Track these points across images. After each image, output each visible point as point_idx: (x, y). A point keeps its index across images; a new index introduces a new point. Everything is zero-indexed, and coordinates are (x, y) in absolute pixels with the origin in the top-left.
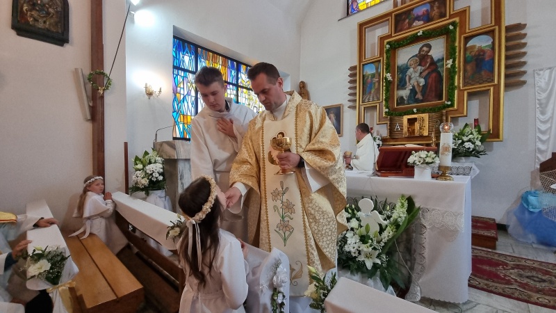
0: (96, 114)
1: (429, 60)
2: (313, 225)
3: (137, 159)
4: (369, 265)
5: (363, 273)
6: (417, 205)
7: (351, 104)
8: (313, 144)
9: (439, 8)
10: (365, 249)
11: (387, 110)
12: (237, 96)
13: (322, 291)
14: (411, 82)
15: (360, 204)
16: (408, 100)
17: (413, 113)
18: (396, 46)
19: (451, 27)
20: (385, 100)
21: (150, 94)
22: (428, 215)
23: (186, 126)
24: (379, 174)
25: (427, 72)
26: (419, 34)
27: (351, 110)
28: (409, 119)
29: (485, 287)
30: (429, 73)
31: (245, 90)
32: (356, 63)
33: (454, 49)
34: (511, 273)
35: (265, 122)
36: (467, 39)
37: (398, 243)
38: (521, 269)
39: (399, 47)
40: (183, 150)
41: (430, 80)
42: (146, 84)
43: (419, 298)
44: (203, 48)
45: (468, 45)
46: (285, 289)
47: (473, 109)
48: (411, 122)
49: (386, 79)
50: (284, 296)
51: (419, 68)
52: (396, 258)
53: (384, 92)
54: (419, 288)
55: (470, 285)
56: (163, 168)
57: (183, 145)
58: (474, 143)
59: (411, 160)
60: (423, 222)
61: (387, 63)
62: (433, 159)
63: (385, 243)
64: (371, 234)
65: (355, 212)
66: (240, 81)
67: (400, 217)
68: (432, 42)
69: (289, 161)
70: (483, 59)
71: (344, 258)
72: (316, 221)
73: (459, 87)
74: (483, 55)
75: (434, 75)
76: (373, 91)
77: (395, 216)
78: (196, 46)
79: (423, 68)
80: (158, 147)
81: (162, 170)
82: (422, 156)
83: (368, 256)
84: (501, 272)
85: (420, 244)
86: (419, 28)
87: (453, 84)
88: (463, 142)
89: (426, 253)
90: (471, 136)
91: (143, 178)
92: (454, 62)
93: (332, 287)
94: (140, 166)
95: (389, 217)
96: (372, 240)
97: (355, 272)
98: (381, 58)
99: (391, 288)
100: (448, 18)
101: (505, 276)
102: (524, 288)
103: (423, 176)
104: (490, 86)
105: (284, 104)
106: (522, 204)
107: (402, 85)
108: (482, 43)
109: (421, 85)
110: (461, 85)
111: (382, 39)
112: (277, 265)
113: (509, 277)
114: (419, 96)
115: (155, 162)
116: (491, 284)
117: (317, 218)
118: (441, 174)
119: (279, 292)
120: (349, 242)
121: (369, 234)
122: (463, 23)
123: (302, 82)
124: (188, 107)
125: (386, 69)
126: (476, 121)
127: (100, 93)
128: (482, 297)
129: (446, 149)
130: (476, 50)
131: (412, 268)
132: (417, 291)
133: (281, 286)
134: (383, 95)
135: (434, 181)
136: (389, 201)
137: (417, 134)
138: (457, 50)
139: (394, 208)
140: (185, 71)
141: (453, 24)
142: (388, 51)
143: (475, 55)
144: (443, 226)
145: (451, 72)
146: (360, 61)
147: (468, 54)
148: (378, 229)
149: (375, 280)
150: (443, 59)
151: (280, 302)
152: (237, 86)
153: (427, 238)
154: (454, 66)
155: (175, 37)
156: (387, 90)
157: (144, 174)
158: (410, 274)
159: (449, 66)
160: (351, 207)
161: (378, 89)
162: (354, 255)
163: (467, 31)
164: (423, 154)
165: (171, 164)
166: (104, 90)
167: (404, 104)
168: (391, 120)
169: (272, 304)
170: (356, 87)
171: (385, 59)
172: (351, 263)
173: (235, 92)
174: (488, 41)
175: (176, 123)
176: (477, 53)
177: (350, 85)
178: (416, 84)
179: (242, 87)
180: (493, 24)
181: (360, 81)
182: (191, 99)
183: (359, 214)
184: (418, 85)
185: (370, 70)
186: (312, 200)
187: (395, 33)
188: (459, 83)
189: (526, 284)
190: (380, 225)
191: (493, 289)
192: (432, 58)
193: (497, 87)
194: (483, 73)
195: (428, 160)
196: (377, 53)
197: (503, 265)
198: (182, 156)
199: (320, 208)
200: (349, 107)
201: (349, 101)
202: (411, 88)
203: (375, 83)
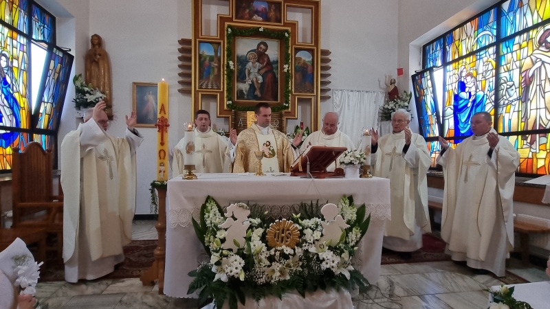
1: (266, 59)
9: (275, 11)
14: (251, 76)
16: (248, 95)
18: (237, 33)
19: (286, 35)
20: (227, 90)
26: (260, 30)
30: (266, 72)
32: (190, 36)
33: (287, 56)
41: (267, 79)
49: (228, 66)
51: (258, 64)
53: (226, 82)
61: (229, 49)
70: (307, 72)
73: (292, 92)
74: (307, 68)
75: (270, 75)
76: (211, 77)
79: (261, 65)
87: (288, 88)
98: (222, 42)
100: (282, 24)
104: (311, 96)
107: (242, 78)
109: (260, 82)
111: (222, 20)
114: (258, 93)
122: (294, 34)
123: (96, 35)
125: (228, 56)
126: (302, 124)
130: (302, 62)
134: (224, 85)
138: (290, 57)
141: (287, 31)
142: (229, 36)
143: (302, 67)
145: (287, 77)
146: (196, 36)
147: (297, 63)
156: (230, 80)
159: (286, 70)
161: (218, 77)
163: (297, 43)
167: (244, 99)
168: (235, 115)
170: (190, 66)
171: (226, 43)
174: (309, 57)
176: (303, 65)
177: (179, 62)
178: (255, 80)
180: (313, 44)
181: (196, 61)
184: (257, 81)
185: (208, 51)
187: (236, 18)
192: (268, 58)
193: (316, 98)
194: (307, 83)
196: (216, 34)
200: (179, 91)
201: (179, 82)
202: (250, 83)
203: (213, 68)
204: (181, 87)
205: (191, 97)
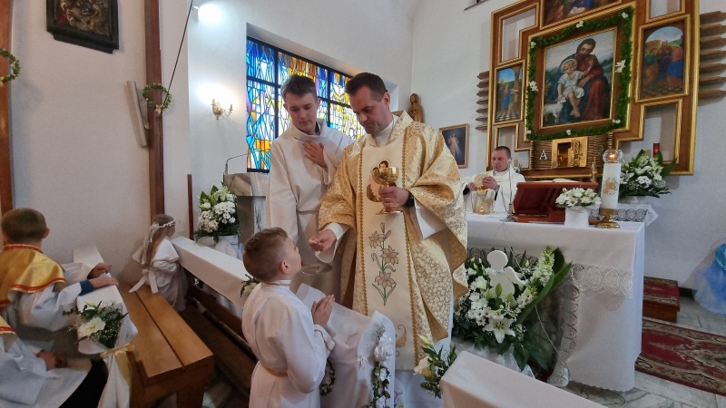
0: (153, 140)
1: (591, 62)
2: (422, 280)
3: (203, 195)
4: (500, 337)
5: (491, 347)
6: (567, 261)
7: (480, 124)
8: (426, 178)
10: (495, 317)
11: (530, 132)
12: (329, 114)
13: (437, 368)
14: (566, 93)
15: (490, 257)
16: (559, 118)
17: (567, 136)
18: (544, 44)
19: (625, 15)
20: (528, 118)
21: (218, 113)
22: (582, 275)
23: (263, 153)
24: (516, 218)
25: (588, 78)
26: (578, 26)
27: (480, 132)
28: (559, 145)
29: (659, 371)
30: (591, 80)
31: (338, 107)
32: (487, 67)
33: (628, 46)
34: (695, 354)
35: (365, 149)
36: (647, 32)
37: (540, 310)
38: (710, 349)
39: (548, 45)
40: (259, 185)
41: (592, 90)
42: (214, 101)
43: (566, 383)
44: (284, 52)
45: (648, 41)
46: (390, 364)
47: (653, 130)
48: (563, 148)
49: (529, 89)
50: (388, 373)
51: (577, 73)
52: (536, 329)
53: (526, 107)
54: (566, 370)
55: (638, 369)
56: (236, 208)
57: (260, 179)
58: (651, 177)
59: (561, 200)
60: (575, 282)
61: (530, 68)
62: (592, 199)
63: (522, 310)
64: (503, 297)
65: (483, 267)
66: (332, 94)
67: (543, 276)
68: (597, 37)
69: (395, 197)
70: (671, 60)
71: (467, 327)
72: (426, 275)
73: (634, 100)
74: (670, 54)
75: (597, 83)
76: (510, 106)
77: (536, 274)
78: (276, 50)
79: (582, 74)
80: (229, 181)
81: (234, 211)
82: (576, 195)
83: (499, 326)
84: (681, 352)
85: (571, 313)
86: (579, 16)
87: (625, 95)
88: (636, 176)
89: (579, 323)
90: (647, 168)
91: (211, 220)
92: (627, 63)
93: (450, 364)
94: (207, 205)
95: (528, 276)
96: (504, 305)
97: (481, 347)
98: (524, 61)
99: (528, 368)
100: (620, 1)
101: (687, 357)
102: (712, 374)
103: (577, 222)
104: (678, 98)
105: (390, 126)
106: (716, 262)
107: (552, 97)
108: (668, 37)
109: (579, 97)
110: (636, 96)
111: (525, 34)
112: (379, 333)
113: (692, 358)
114: (575, 112)
115: (226, 200)
116: (667, 367)
117: (428, 272)
118: (602, 218)
119: (382, 367)
120: (473, 307)
121: (501, 297)
122: (642, 9)
123: (414, 95)
124: (265, 130)
125: (530, 76)
126: (656, 146)
127: (157, 113)
128: (653, 385)
129: (611, 186)
130: (660, 46)
131: (558, 344)
132: (564, 372)
133: (385, 360)
134: (524, 112)
135: (592, 228)
136: (529, 254)
137: (570, 164)
138: (633, 47)
139: (535, 264)
140: (262, 82)
141: (628, 10)
142: (533, 51)
143: (658, 55)
144: (603, 289)
145: (623, 79)
146: (494, 65)
147: (648, 52)
148: (513, 290)
149: (507, 358)
150: (611, 60)
151: (383, 379)
152: (329, 101)
153: (580, 305)
154: (626, 70)
155: (248, 38)
156: (531, 105)
157: (212, 215)
158: (554, 350)
159: (620, 70)
160: (476, 261)
161: (518, 103)
162: (479, 324)
163: (648, 20)
164: (578, 192)
165: (245, 202)
166: (162, 109)
167: (554, 124)
168: (535, 146)
169: (373, 381)
170: (487, 101)
171: (528, 62)
172: (476, 334)
173: (325, 109)
174: (676, 35)
175: (251, 150)
176: (661, 51)
177: (478, 98)
178: (571, 95)
179: (335, 103)
180: (683, 11)
181: (494, 93)
182: (269, 119)
183: (487, 271)
184: (575, 97)
185: (507, 78)
186: (422, 249)
187: (544, 24)
188: (633, 93)
189: (714, 369)
190: (516, 286)
191: (669, 374)
192: (596, 59)
193: (688, 100)
194: (668, 79)
195: (585, 200)
196: (517, 54)
197: (685, 344)
198: (259, 192)
199: (431, 260)
200: (477, 128)
201: (478, 120)
202: (565, 101)
203: (513, 95)
205: (487, 132)
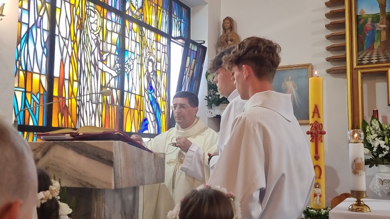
7: (333, 65)
12: (122, 36)
23: (28, 96)
31: (135, 26)
76: (377, 45)
123: (228, 19)
152: (123, 15)
161: (387, 44)
181: (352, 26)
200: (329, 71)
201: (328, 60)
203: (379, 32)
204: (330, 66)
205: (346, 77)
